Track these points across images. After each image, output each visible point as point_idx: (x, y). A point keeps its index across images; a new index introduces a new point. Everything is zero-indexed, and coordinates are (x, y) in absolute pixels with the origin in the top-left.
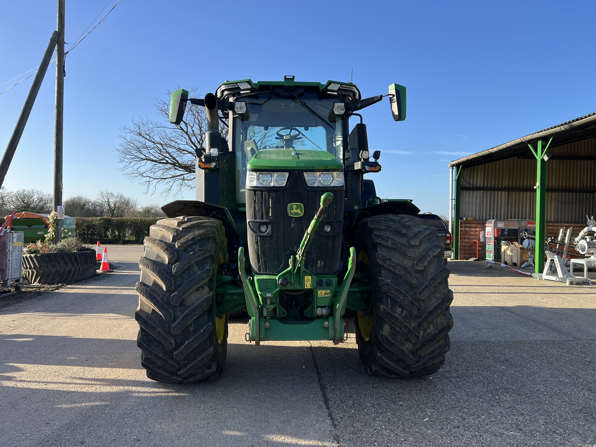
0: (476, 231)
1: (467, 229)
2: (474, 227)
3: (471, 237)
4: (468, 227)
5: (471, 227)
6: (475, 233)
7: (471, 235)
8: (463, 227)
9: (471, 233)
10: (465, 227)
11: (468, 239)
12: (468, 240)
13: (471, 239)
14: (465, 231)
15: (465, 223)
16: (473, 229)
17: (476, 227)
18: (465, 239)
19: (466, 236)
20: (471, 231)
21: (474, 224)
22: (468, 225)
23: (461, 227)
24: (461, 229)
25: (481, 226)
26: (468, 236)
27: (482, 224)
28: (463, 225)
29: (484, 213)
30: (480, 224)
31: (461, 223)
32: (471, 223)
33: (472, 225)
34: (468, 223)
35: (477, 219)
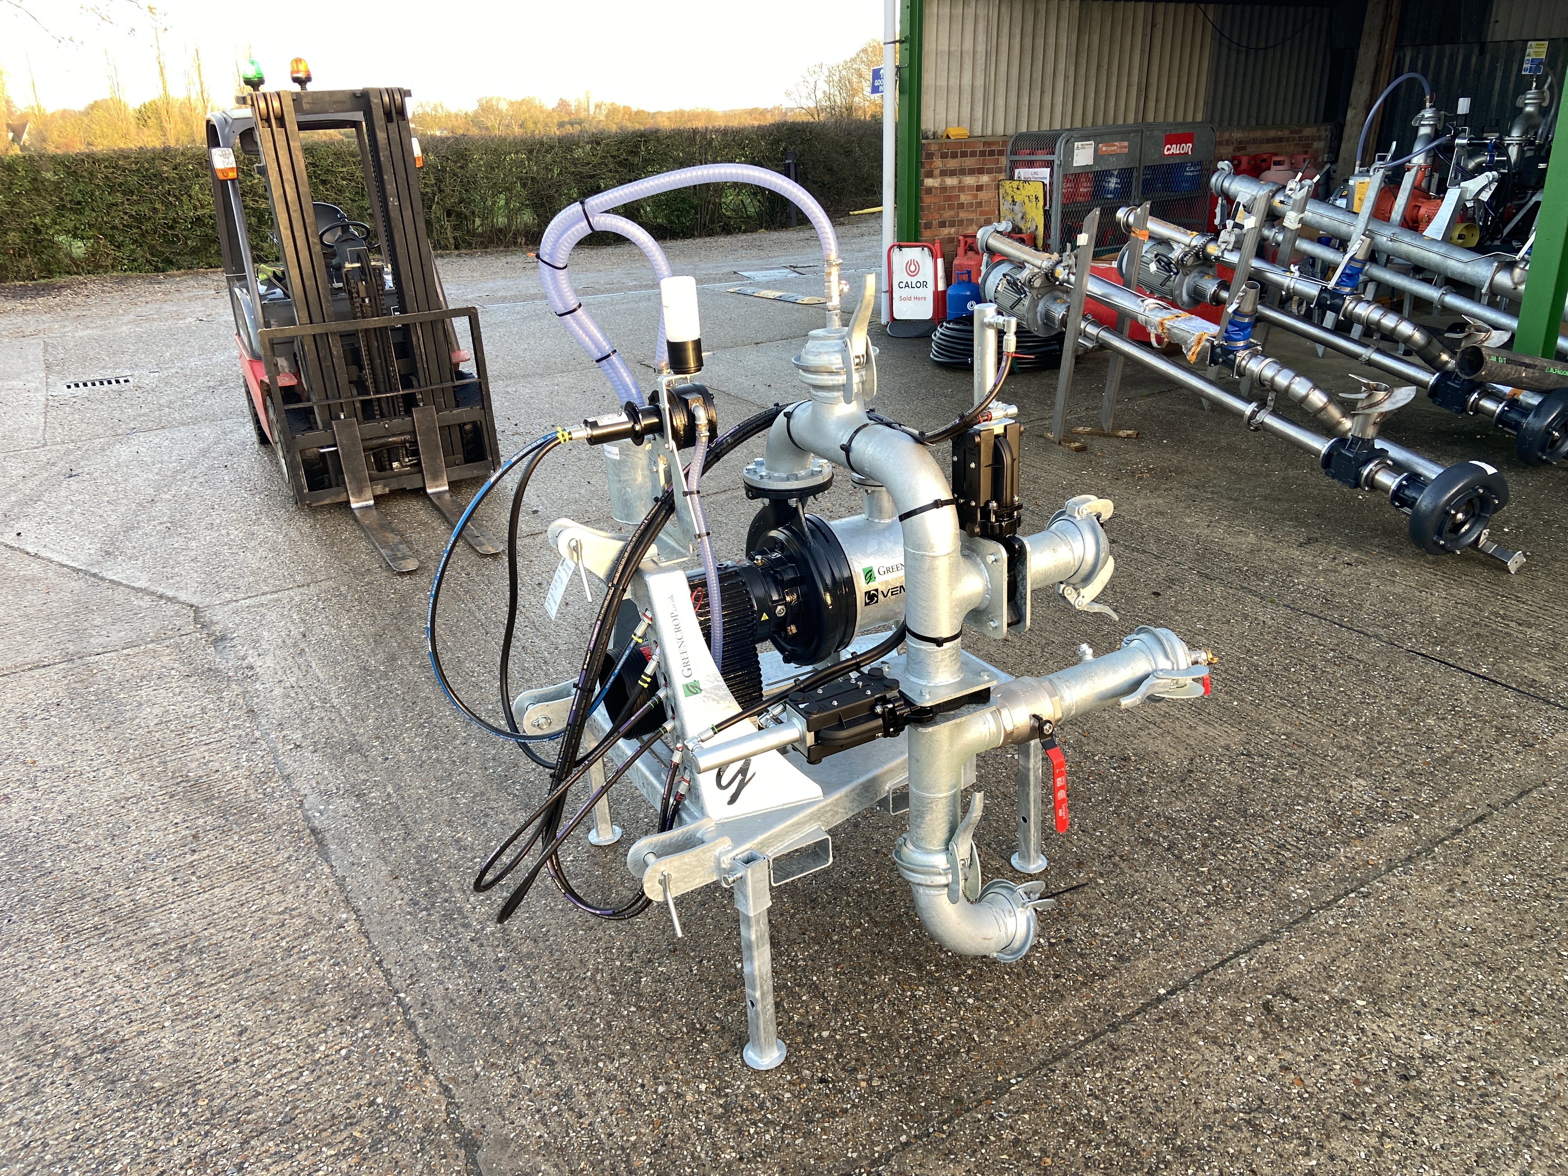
0: (979, 188)
1: (950, 181)
2: (972, 172)
3: (963, 215)
4: (952, 173)
5: (962, 172)
6: (976, 197)
7: (961, 206)
8: (937, 172)
9: (964, 198)
10: (944, 173)
11: (952, 224)
12: (953, 230)
13: (961, 222)
14: (943, 189)
15: (944, 156)
16: (970, 180)
17: (981, 171)
18: (942, 224)
19: (948, 214)
20: (961, 188)
21: (973, 154)
22: (952, 164)
23: (930, 174)
24: (929, 182)
25: (997, 162)
26: (952, 213)
27: (1001, 153)
28: (938, 163)
29: (1001, 102)
30: (992, 153)
31: (930, 156)
32: (964, 155)
33: (970, 162)
34: (954, 156)
35: (978, 131)
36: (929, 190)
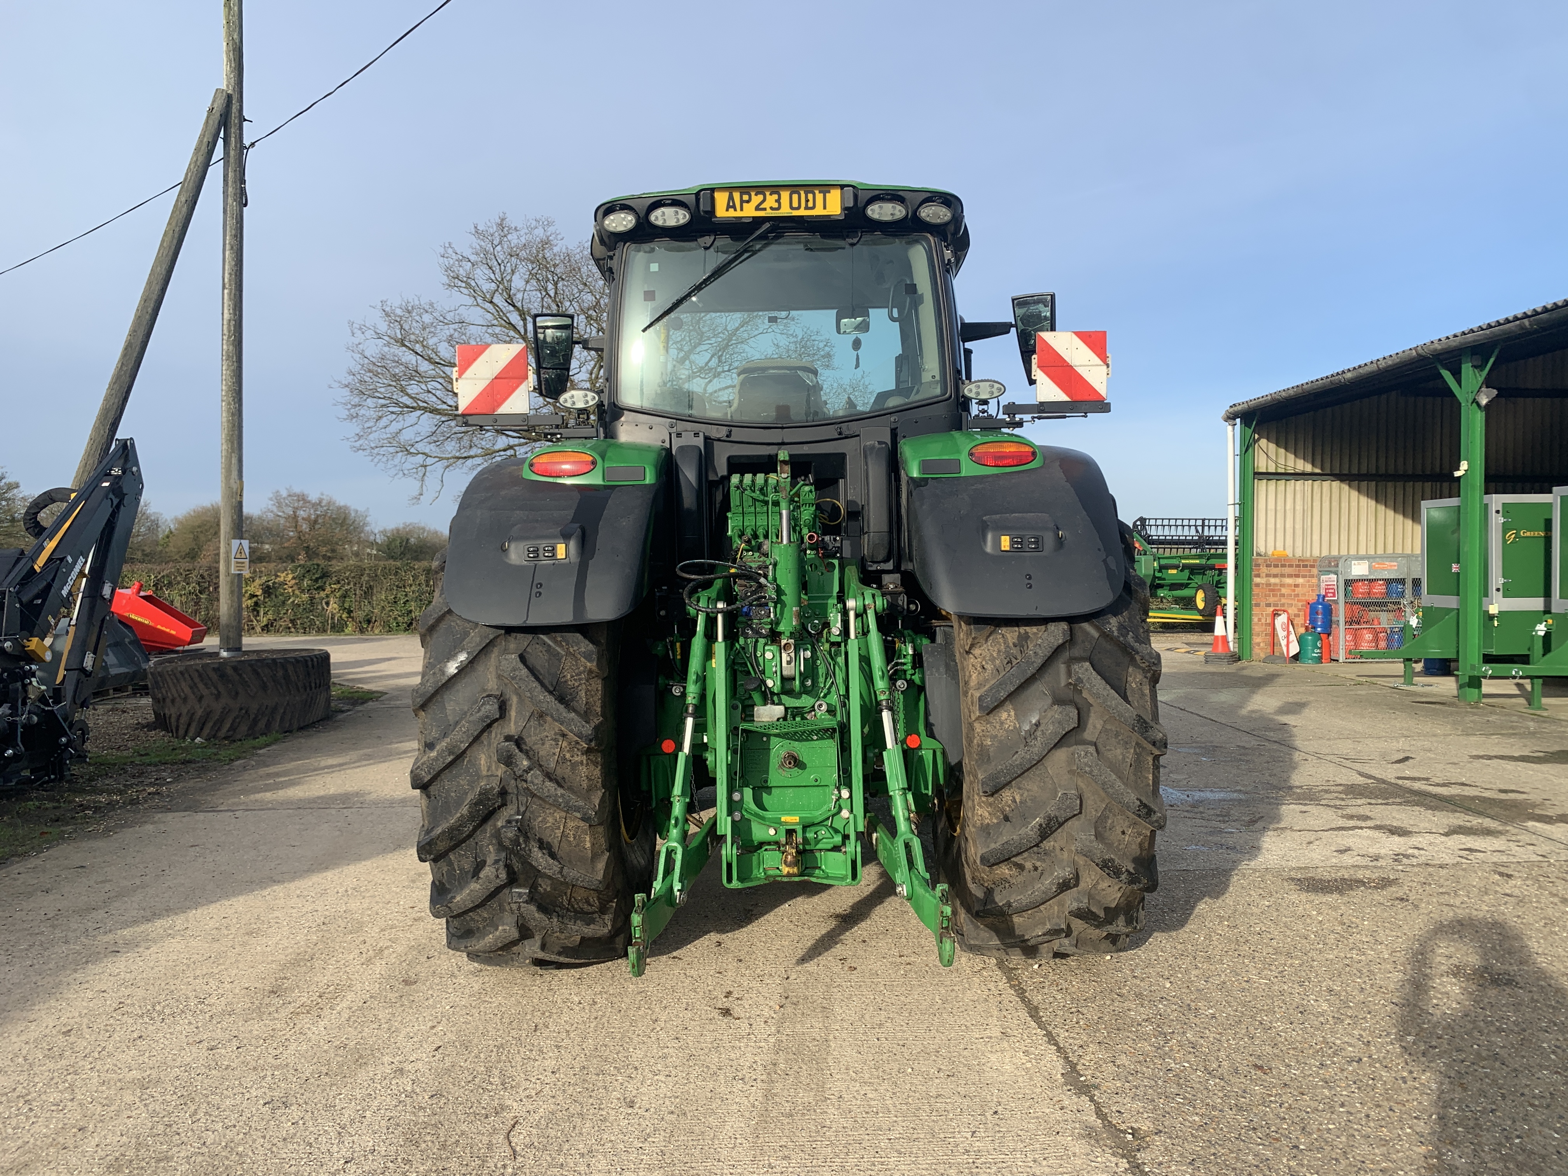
0: (1296, 586)
1: (1273, 580)
2: (1290, 576)
3: (1284, 601)
4: (1275, 576)
5: (1283, 576)
6: (1294, 591)
7: (1282, 595)
8: (1264, 575)
9: (1284, 591)
10: (1268, 576)
13: (1283, 604)
14: (1269, 584)
15: (1269, 566)
16: (1288, 581)
17: (1297, 576)
20: (1282, 585)
21: (1291, 566)
22: (1275, 571)
23: (1258, 576)
24: (1257, 580)
25: (1310, 571)
26: (1276, 599)
27: (1312, 566)
28: (1264, 570)
29: (1316, 537)
30: (1306, 566)
31: (1258, 565)
32: (1283, 566)
33: (1287, 570)
34: (1276, 566)
35: (1299, 553)
36: (1257, 585)
